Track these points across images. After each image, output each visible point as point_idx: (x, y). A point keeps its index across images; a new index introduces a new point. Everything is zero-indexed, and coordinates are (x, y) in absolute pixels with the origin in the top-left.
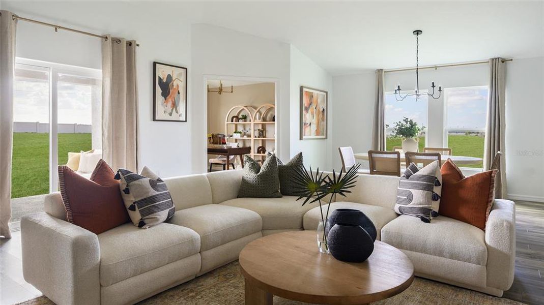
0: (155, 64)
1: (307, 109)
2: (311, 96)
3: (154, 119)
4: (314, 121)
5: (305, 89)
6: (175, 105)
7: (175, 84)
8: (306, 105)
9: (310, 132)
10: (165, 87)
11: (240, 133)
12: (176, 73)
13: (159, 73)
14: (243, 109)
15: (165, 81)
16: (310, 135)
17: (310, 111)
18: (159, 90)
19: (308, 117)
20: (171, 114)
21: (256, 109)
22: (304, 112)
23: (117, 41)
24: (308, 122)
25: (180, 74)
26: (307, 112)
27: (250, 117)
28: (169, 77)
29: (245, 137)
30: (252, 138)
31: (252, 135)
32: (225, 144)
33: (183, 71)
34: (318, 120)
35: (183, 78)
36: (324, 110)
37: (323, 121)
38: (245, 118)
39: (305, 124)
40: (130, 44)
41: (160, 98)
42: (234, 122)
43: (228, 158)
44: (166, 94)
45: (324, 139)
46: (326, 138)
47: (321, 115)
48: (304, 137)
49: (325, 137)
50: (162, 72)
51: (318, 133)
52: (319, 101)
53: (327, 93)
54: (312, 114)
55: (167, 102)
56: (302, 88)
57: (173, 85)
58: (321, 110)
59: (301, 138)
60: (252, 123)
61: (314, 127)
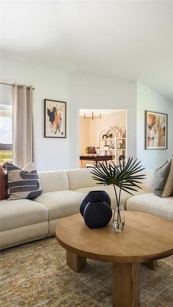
0: (45, 100)
1: (150, 127)
2: (154, 118)
3: (45, 137)
4: (157, 136)
5: (148, 113)
6: (58, 127)
7: (58, 113)
8: (149, 124)
9: (154, 144)
10: (52, 115)
11: (108, 146)
12: (59, 106)
13: (48, 107)
14: (110, 130)
15: (51, 111)
16: (153, 146)
17: (153, 129)
18: (48, 117)
19: (151, 133)
20: (55, 133)
21: (118, 129)
22: (148, 129)
23: (20, 87)
24: (151, 136)
25: (62, 107)
26: (151, 129)
27: (114, 135)
28: (55, 109)
29: (111, 149)
30: (116, 149)
31: (116, 148)
32: (96, 153)
33: (64, 104)
34: (160, 135)
35: (63, 109)
36: (164, 128)
37: (164, 136)
38: (111, 136)
39: (148, 138)
40: (29, 88)
41: (48, 123)
42: (104, 139)
43: (97, 163)
44: (52, 120)
45: (165, 149)
46: (167, 148)
47: (162, 132)
48: (148, 148)
49: (165, 147)
50: (50, 106)
51: (159, 144)
52: (161, 121)
53: (167, 115)
54: (155, 131)
55: (53, 125)
56: (146, 112)
57: (57, 114)
58: (162, 128)
59: (146, 149)
60: (116, 139)
61: (156, 141)
